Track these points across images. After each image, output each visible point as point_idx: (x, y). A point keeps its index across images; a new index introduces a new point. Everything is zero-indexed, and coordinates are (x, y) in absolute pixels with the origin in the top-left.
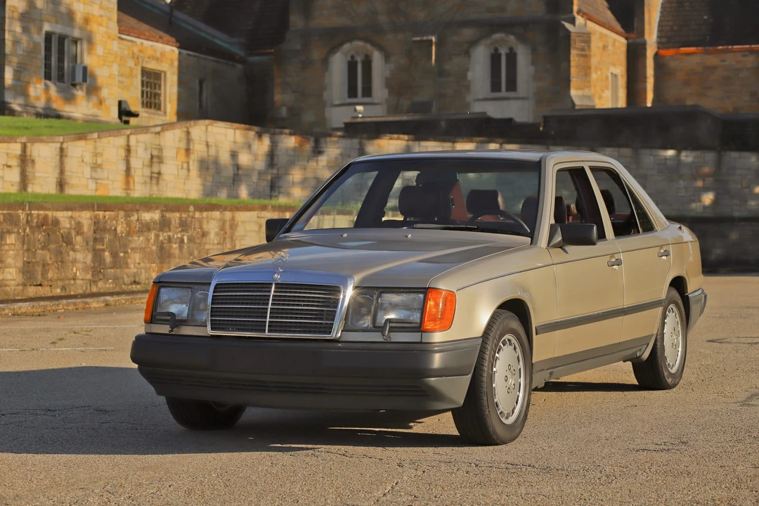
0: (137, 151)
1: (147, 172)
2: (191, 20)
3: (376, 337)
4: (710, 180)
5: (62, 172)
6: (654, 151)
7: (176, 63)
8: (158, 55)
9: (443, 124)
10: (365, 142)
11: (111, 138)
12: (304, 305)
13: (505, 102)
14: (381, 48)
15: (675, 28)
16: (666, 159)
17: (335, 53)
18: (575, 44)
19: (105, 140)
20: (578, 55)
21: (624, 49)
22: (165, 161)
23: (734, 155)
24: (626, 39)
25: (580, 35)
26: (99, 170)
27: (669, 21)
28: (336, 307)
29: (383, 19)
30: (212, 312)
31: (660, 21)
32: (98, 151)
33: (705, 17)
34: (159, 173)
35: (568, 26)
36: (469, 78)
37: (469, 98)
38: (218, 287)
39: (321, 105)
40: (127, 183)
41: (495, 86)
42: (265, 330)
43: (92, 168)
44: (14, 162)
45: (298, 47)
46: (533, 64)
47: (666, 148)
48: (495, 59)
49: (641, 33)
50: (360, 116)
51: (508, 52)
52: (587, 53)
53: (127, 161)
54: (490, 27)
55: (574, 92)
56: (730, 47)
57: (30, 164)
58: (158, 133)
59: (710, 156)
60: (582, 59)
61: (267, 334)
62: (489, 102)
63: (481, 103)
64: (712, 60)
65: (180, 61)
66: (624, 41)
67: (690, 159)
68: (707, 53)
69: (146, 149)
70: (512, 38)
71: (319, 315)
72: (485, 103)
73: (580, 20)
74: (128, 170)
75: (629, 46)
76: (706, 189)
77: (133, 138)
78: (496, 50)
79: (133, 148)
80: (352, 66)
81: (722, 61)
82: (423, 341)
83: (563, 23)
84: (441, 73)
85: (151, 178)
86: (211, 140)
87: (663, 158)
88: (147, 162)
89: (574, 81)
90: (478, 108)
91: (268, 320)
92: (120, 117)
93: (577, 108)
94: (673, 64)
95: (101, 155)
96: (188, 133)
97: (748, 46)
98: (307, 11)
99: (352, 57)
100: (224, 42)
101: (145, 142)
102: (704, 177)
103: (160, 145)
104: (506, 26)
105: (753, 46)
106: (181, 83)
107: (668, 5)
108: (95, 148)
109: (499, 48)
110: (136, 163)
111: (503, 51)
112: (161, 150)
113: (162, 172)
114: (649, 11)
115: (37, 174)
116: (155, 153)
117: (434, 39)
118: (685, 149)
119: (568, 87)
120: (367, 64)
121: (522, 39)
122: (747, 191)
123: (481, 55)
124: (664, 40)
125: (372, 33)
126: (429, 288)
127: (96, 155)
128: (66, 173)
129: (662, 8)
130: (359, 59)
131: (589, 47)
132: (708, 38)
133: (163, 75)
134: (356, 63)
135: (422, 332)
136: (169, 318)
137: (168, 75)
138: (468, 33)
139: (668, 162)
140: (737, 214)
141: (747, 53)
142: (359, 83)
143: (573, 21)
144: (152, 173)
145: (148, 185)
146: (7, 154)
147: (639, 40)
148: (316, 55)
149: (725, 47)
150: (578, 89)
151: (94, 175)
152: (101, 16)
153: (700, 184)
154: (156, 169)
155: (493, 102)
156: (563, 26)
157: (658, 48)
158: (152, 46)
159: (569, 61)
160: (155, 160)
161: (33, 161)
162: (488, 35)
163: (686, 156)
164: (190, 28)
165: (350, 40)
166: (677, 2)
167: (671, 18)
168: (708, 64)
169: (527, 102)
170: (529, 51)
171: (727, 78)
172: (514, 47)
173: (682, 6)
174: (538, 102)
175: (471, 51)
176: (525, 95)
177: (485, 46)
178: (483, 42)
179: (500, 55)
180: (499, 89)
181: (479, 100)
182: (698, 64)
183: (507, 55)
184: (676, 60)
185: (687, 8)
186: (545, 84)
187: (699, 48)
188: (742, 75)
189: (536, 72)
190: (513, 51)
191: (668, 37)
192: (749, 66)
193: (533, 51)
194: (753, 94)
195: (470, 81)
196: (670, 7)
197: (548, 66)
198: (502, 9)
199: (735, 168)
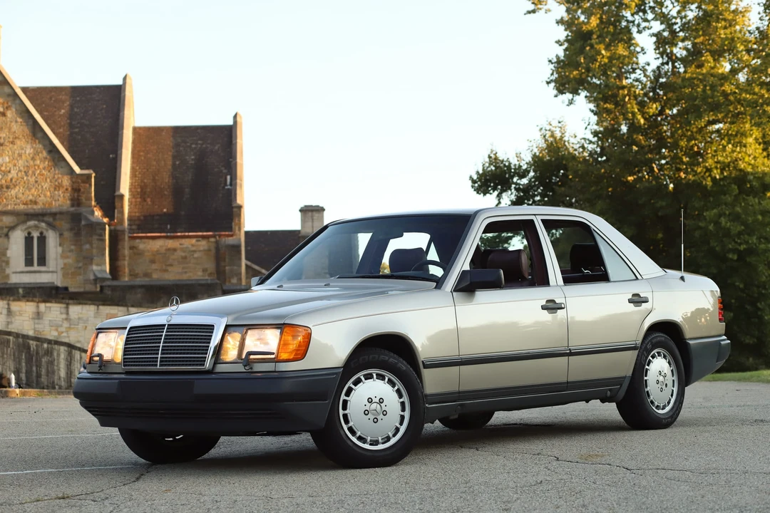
9: (21, 291)
10: (11, 303)
13: (37, 275)
15: (142, 218)
18: (96, 231)
20: (98, 239)
24: (109, 226)
25: (98, 224)
27: (135, 213)
31: (129, 213)
33: (165, 210)
35: (89, 216)
36: (8, 255)
37: (8, 271)
41: (29, 262)
46: (60, 245)
48: (29, 240)
49: (121, 222)
51: (39, 235)
52: (104, 238)
54: (26, 217)
55: (95, 268)
56: (187, 234)
60: (100, 242)
62: (24, 274)
63: (18, 275)
64: (171, 244)
68: (168, 238)
70: (43, 225)
72: (22, 274)
73: (96, 212)
75: (110, 232)
78: (29, 233)
81: (180, 244)
83: (85, 213)
89: (96, 259)
90: (15, 279)
94: (142, 246)
97: (200, 234)
104: (39, 216)
105: (205, 234)
107: (134, 200)
109: (32, 232)
111: (35, 235)
114: (125, 205)
119: (91, 263)
121: (51, 226)
123: (18, 238)
124: (134, 227)
129: (129, 201)
131: (105, 233)
132: (169, 226)
138: (7, 220)
141: (200, 239)
143: (92, 213)
147: (119, 228)
149: (183, 234)
150: (98, 265)
155: (28, 274)
156: (85, 216)
157: (130, 233)
159: (91, 245)
162: (24, 222)
166: (141, 198)
167: (136, 210)
168: (169, 246)
169: (55, 274)
170: (58, 235)
171: (185, 258)
172: (45, 233)
173: (145, 201)
174: (65, 275)
175: (10, 233)
176: (54, 269)
177: (22, 230)
178: (19, 227)
179: (32, 238)
180: (32, 264)
181: (16, 273)
182: (161, 246)
183: (38, 238)
184: (144, 243)
185: (149, 203)
186: (70, 261)
187: (163, 234)
188: (196, 255)
189: (63, 252)
190: (44, 235)
191: (138, 225)
192: (202, 249)
193: (61, 235)
194: (204, 270)
195: (9, 258)
196: (136, 202)
197: (73, 247)
198: (36, 203)
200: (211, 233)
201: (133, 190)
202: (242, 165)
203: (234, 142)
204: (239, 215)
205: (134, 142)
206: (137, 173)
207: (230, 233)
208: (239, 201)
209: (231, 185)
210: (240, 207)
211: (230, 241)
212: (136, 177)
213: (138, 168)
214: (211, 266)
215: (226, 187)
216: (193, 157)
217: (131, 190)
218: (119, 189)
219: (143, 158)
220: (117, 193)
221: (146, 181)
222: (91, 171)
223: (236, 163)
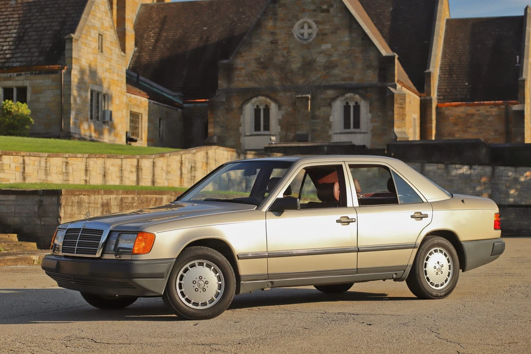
0: (185, 163)
1: (189, 176)
2: (148, 81)
4: (488, 183)
5: (154, 176)
7: (147, 108)
8: (138, 103)
9: (325, 148)
11: (175, 156)
13: (353, 135)
14: (276, 101)
15: (448, 90)
17: (247, 103)
18: (397, 101)
19: (172, 157)
20: (398, 107)
21: (418, 103)
22: (197, 169)
23: (502, 168)
24: (420, 97)
25: (400, 95)
26: (169, 174)
27: (444, 86)
29: (277, 83)
31: (439, 86)
32: (169, 164)
33: (466, 84)
34: (194, 177)
35: (392, 89)
36: (331, 120)
37: (330, 133)
39: (239, 135)
40: (181, 182)
41: (347, 125)
43: (166, 173)
44: (134, 170)
45: (224, 100)
46: (370, 112)
47: (463, 165)
48: (347, 108)
49: (429, 93)
50: (274, 143)
51: (355, 104)
52: (404, 106)
53: (181, 169)
54: (343, 89)
55: (396, 130)
56: (482, 102)
57: (140, 170)
58: (194, 154)
59: (488, 169)
60: (400, 110)
62: (343, 135)
63: (338, 135)
64: (471, 110)
65: (149, 107)
66: (418, 98)
67: (477, 171)
68: (468, 105)
69: (189, 163)
70: (357, 96)
72: (341, 135)
73: (399, 86)
74: (181, 174)
75: (421, 101)
77: (183, 156)
78: (347, 103)
79: (183, 162)
80: (257, 111)
81: (477, 111)
83: (389, 88)
84: (314, 117)
85: (191, 179)
86: (217, 158)
88: (189, 170)
89: (397, 123)
90: (337, 139)
92: (127, 142)
93: (398, 140)
94: (447, 112)
95: (170, 165)
96: (207, 153)
97: (493, 102)
98: (229, 79)
99: (258, 106)
100: (169, 95)
101: (188, 159)
103: (195, 160)
104: (354, 89)
105: (496, 102)
106: (150, 121)
107: (443, 76)
108: (168, 162)
109: (349, 102)
110: (185, 171)
111: (352, 104)
112: (195, 163)
113: (196, 176)
114: (433, 79)
115: (144, 177)
116: (193, 165)
117: (309, 96)
119: (393, 126)
120: (267, 110)
121: (363, 97)
122: (509, 189)
123: (338, 106)
124: (441, 97)
125: (270, 92)
127: (168, 166)
128: (156, 176)
129: (439, 77)
130: (262, 107)
131: (405, 102)
132: (468, 97)
133: (140, 115)
134: (260, 110)
137: (144, 115)
138: (330, 93)
139: (465, 173)
141: (493, 106)
142: (261, 122)
143: (395, 87)
144: (191, 176)
145: (190, 183)
146: (131, 165)
147: (428, 98)
148: (235, 104)
149: (479, 102)
150: (399, 127)
151: (167, 178)
152: (118, 80)
154: (193, 175)
155: (346, 135)
156: (389, 89)
157: (438, 102)
158: (135, 98)
159: (393, 111)
160: (193, 169)
161: (142, 169)
162: (343, 95)
164: (148, 86)
165: (257, 96)
166: (448, 74)
167: (445, 84)
168: (469, 112)
169: (366, 135)
170: (368, 104)
171: (480, 121)
172: (359, 102)
173: (452, 77)
174: (374, 135)
175: (332, 104)
176: (365, 131)
177: (341, 101)
178: (340, 98)
179: (350, 106)
180: (349, 128)
181: (337, 133)
182: (462, 112)
183: (354, 106)
184: (449, 110)
185: (455, 78)
186: (377, 124)
187: (463, 103)
188: (489, 119)
189: (372, 117)
190: (358, 104)
191: (444, 96)
192: (494, 114)
193: (371, 104)
194: (496, 131)
195: (331, 122)
196: (445, 77)
197: (380, 114)
198: (351, 79)
199: (502, 176)
200: (501, 102)
201: (443, 68)
202: (529, 46)
203: (524, 29)
204: (523, 87)
205: (446, 31)
206: (447, 55)
207: (516, 101)
208: (524, 76)
209: (519, 63)
210: (524, 81)
211: (516, 108)
212: (446, 58)
213: (448, 51)
214: (501, 127)
215: (516, 65)
216: (491, 42)
217: (441, 68)
218: (429, 68)
219: (452, 43)
220: (427, 71)
221: (453, 61)
222: (396, 54)
223: (524, 46)
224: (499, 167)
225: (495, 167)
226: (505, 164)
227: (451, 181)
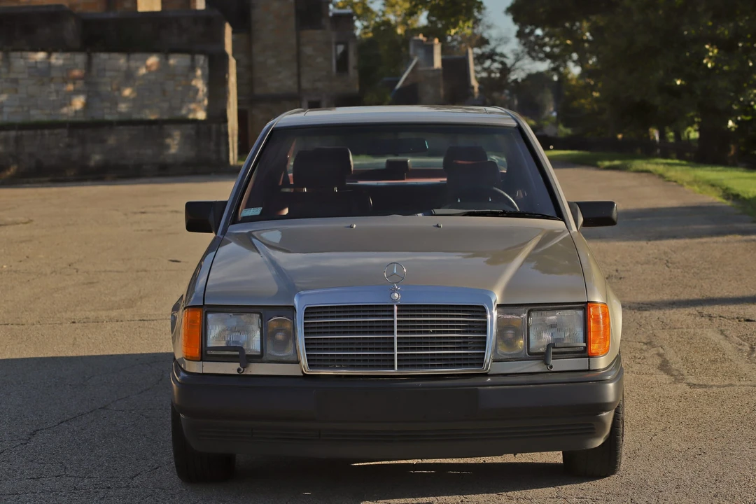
3: (535, 366)
4: (80, 84)
6: (24, 54)
12: (434, 332)
16: (36, 62)
23: (104, 56)
28: (485, 332)
30: (306, 344)
38: (310, 312)
42: (394, 366)
47: (36, 50)
59: (80, 58)
61: (395, 371)
67: (60, 62)
71: (463, 344)
76: (77, 92)
82: (592, 368)
87: (33, 61)
91: (396, 353)
102: (74, 80)
118: (56, 51)
122: (116, 93)
126: (588, 302)
135: (589, 357)
136: (238, 353)
139: (39, 66)
140: (108, 117)
153: (70, 87)
163: (57, 59)
199: (104, 70)
224: (98, 54)
225: (93, 54)
226: (109, 49)
227: (16, 81)
